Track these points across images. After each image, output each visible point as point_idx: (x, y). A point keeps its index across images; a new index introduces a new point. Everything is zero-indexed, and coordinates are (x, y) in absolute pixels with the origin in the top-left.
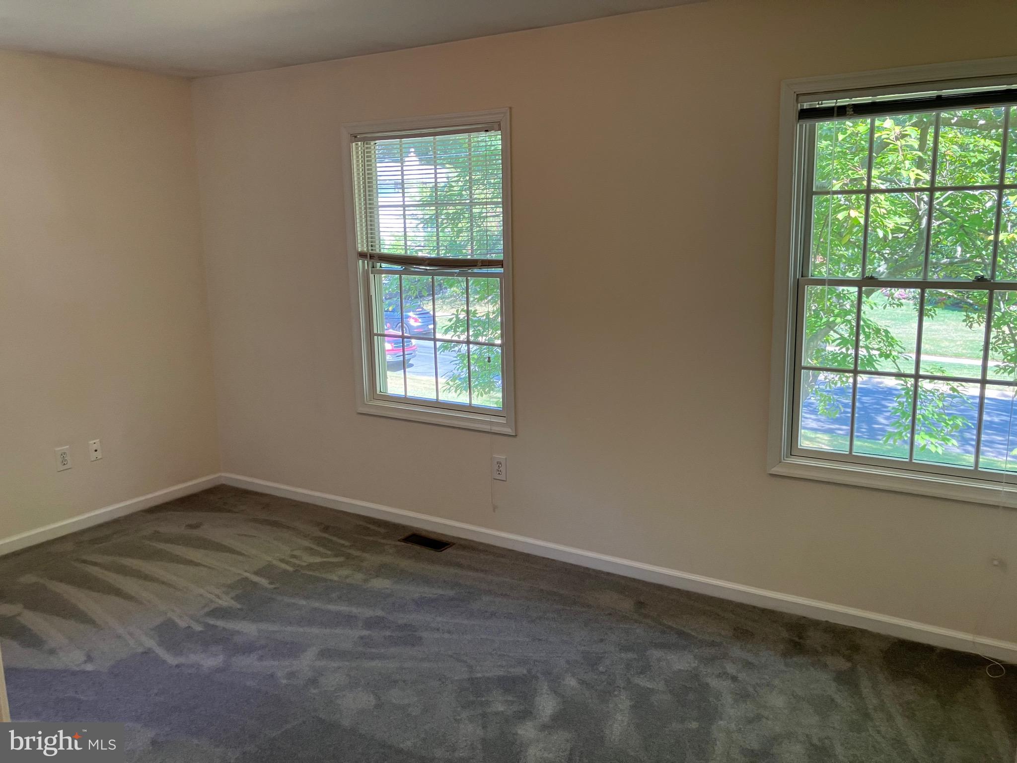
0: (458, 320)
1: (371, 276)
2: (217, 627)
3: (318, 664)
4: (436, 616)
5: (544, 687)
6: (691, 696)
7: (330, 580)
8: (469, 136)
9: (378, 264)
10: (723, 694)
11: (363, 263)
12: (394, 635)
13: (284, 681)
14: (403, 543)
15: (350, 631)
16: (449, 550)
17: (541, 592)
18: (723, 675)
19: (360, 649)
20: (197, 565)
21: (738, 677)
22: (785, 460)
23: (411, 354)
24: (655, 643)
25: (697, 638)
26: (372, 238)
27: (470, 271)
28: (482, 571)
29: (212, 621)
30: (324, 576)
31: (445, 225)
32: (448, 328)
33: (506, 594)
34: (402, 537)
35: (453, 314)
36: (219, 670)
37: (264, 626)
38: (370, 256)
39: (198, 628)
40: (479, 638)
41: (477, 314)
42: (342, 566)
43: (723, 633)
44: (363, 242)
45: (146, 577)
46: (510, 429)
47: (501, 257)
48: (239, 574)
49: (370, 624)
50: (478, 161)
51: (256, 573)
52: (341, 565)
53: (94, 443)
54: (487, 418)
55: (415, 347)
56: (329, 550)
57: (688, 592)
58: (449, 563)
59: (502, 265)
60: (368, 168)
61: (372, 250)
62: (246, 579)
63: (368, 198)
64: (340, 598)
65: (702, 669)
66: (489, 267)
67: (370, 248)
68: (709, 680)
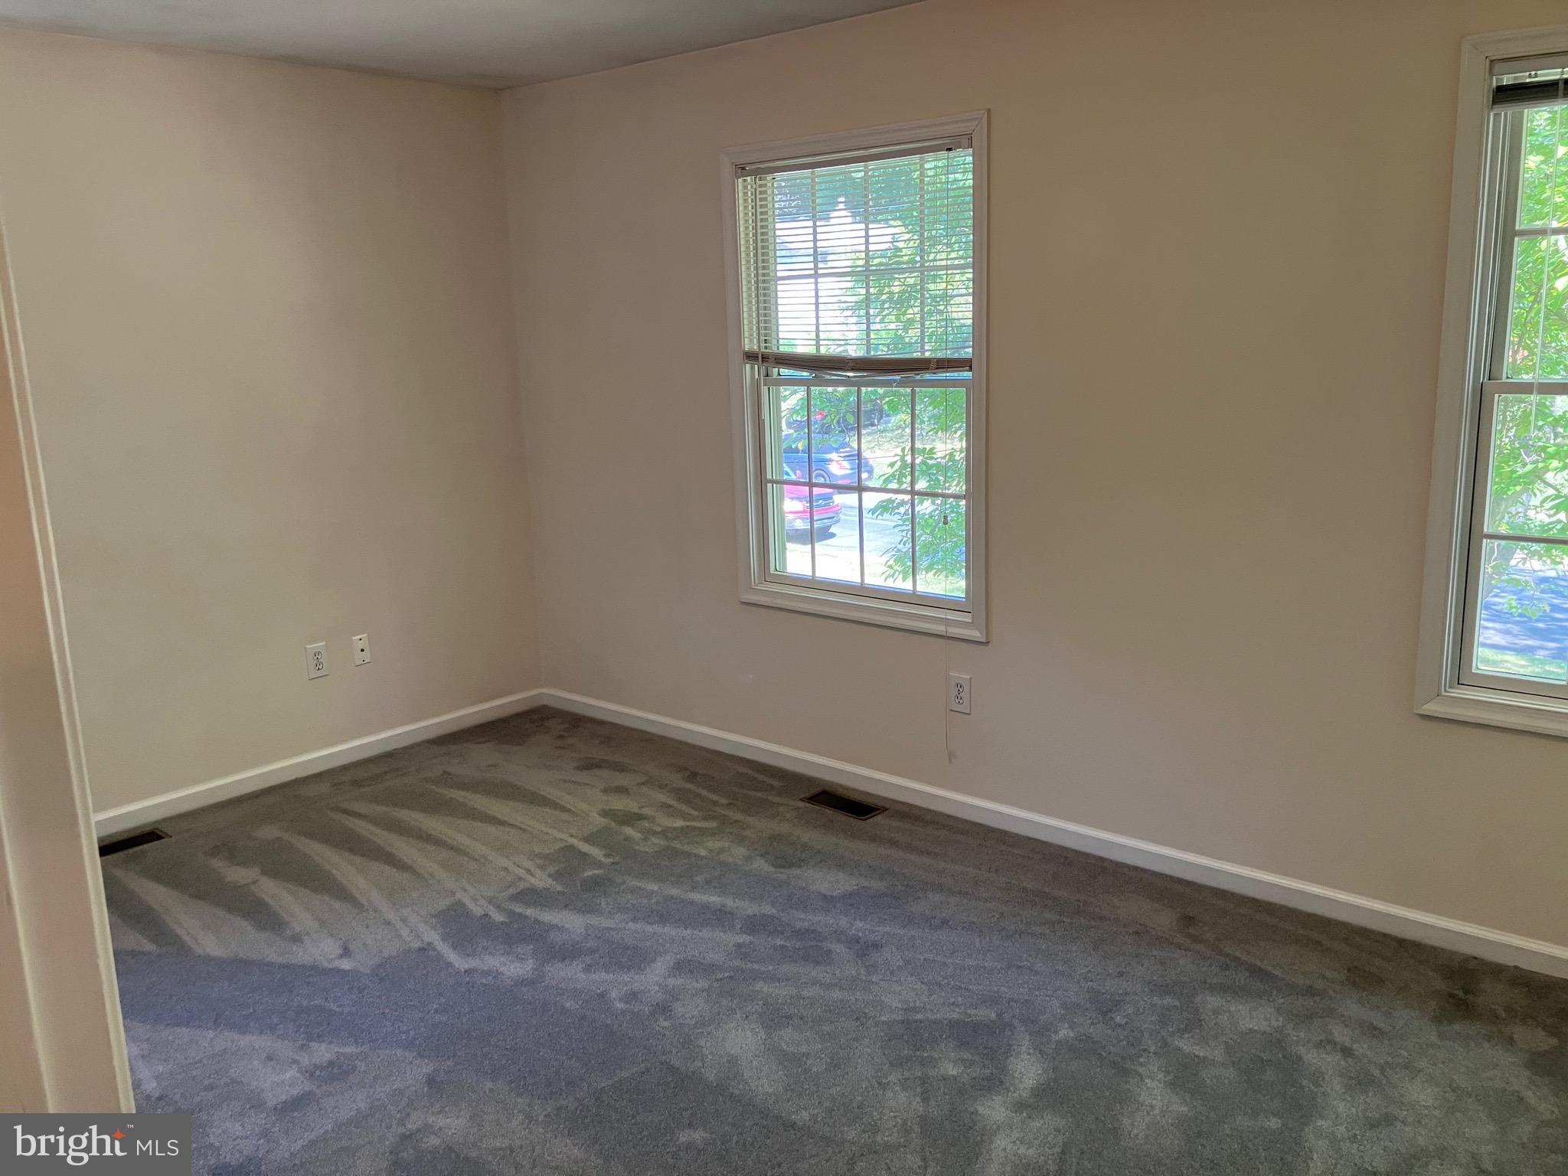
0: (904, 465)
1: (764, 389)
2: (526, 917)
3: (671, 981)
4: (855, 919)
5: (1024, 1042)
6: (1270, 1075)
7: (696, 855)
8: (922, 159)
9: (775, 370)
10: (1326, 1076)
11: (752, 368)
12: (789, 945)
13: (619, 1005)
14: (807, 805)
15: (722, 934)
16: (879, 819)
17: (1023, 892)
18: (1327, 1043)
19: (737, 963)
20: (502, 823)
21: (1352, 1050)
22: (1448, 692)
23: (833, 517)
24: (1210, 984)
25: (1283, 980)
26: (766, 328)
27: (918, 377)
28: (929, 853)
29: (519, 909)
30: (686, 848)
31: (886, 312)
32: (889, 477)
33: (967, 893)
34: (807, 795)
35: (896, 455)
36: (523, 982)
37: (594, 920)
38: (763, 358)
39: (498, 917)
40: (922, 958)
41: (935, 453)
42: (714, 834)
43: (1328, 974)
44: (751, 335)
45: (427, 838)
46: (977, 632)
47: (968, 352)
48: (561, 839)
49: (753, 925)
50: (936, 199)
51: (588, 839)
52: (711, 833)
53: (359, 640)
54: (941, 614)
55: (838, 508)
56: (696, 810)
57: (1269, 904)
58: (875, 839)
59: (971, 367)
60: (762, 224)
61: (766, 348)
62: (572, 847)
63: (760, 264)
64: (708, 882)
65: (1290, 1032)
66: (949, 369)
67: (763, 345)
68: (1302, 1050)
